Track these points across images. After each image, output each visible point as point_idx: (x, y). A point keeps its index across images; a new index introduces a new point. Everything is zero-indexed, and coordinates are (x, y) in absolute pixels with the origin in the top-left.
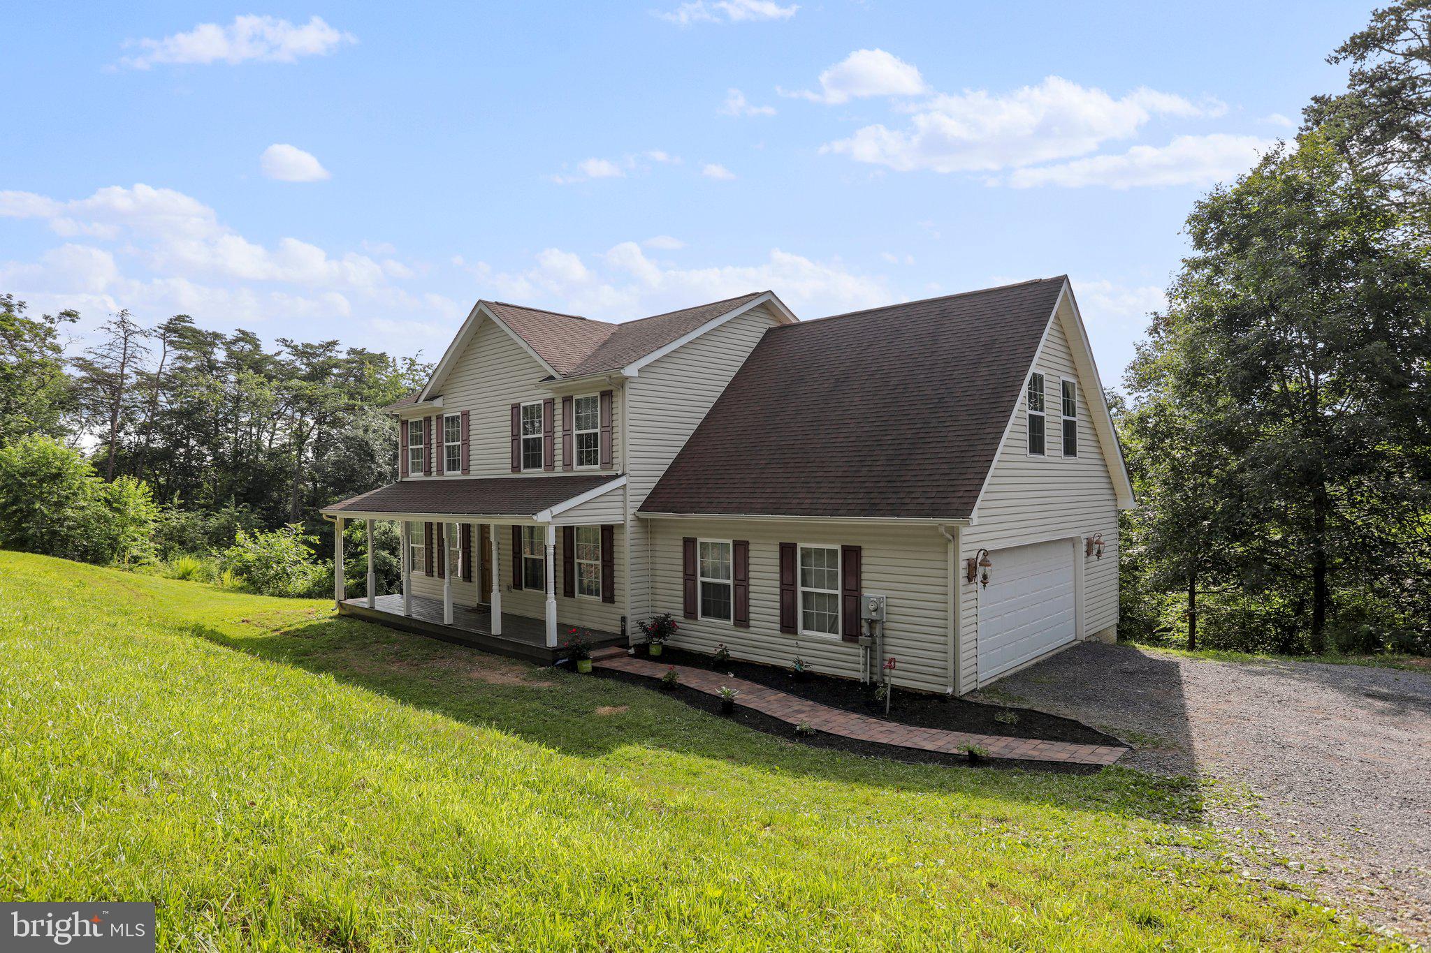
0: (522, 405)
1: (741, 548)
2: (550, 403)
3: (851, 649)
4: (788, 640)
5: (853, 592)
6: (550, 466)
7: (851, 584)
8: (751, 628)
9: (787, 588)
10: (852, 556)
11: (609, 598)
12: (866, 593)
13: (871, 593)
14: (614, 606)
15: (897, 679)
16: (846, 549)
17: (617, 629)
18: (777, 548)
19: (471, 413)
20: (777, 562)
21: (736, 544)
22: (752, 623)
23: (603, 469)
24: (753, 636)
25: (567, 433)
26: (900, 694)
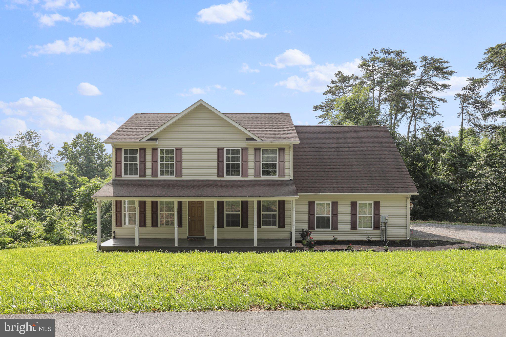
0: (225, 149)
1: (335, 204)
2: (245, 150)
3: (377, 231)
4: (354, 232)
5: (377, 215)
6: (246, 175)
7: (377, 212)
8: (338, 230)
9: (354, 215)
10: (377, 205)
11: (282, 225)
12: (381, 214)
13: (383, 213)
14: (284, 228)
15: (390, 238)
16: (375, 203)
17: (289, 237)
18: (350, 203)
19: (183, 149)
20: (350, 208)
21: (333, 203)
22: (338, 228)
23: (279, 177)
24: (339, 232)
25: (257, 162)
26: (390, 241)
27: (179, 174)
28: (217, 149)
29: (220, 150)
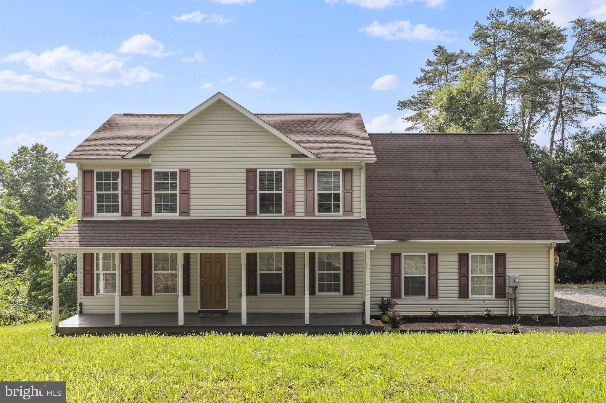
0: (258, 170)
1: (433, 258)
2: (291, 172)
3: (502, 301)
4: (463, 301)
5: (501, 275)
6: (291, 211)
7: (501, 271)
8: (439, 298)
9: (463, 275)
10: (501, 258)
11: (349, 291)
12: (508, 274)
13: (511, 273)
14: (353, 296)
16: (498, 255)
17: (360, 310)
18: (457, 256)
19: (191, 171)
20: (457, 263)
21: (430, 256)
22: (439, 295)
23: (344, 215)
24: (441, 302)
25: (309, 191)
26: (524, 317)
27: (186, 211)
28: (245, 171)
29: (251, 173)
